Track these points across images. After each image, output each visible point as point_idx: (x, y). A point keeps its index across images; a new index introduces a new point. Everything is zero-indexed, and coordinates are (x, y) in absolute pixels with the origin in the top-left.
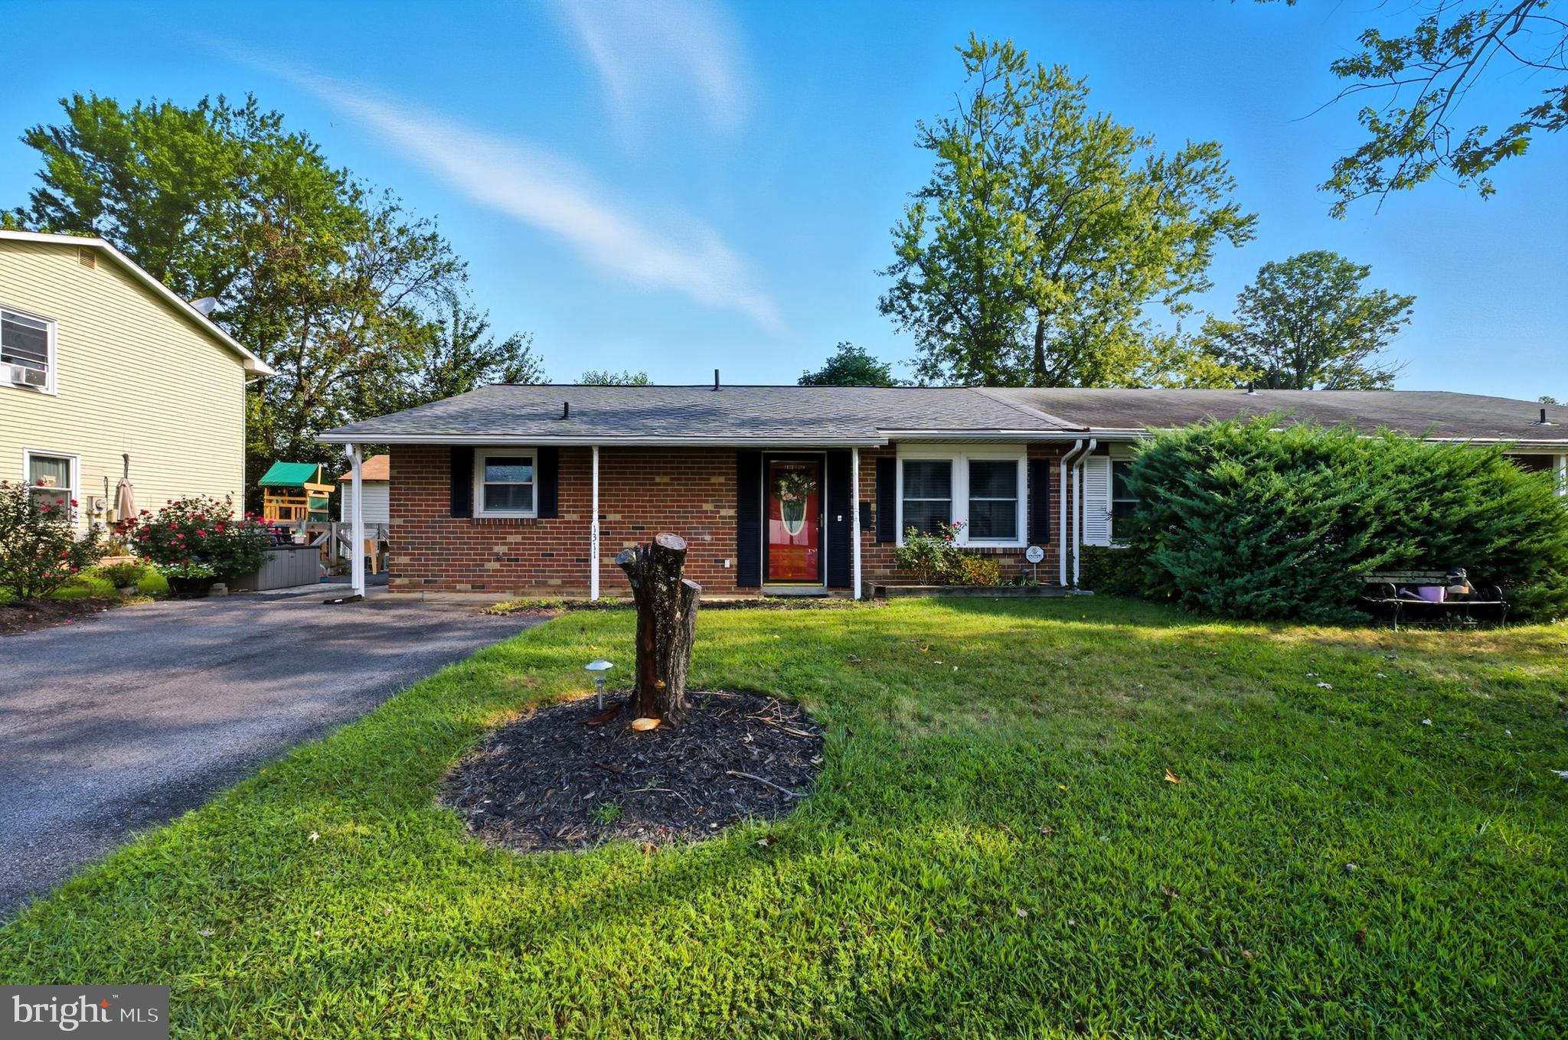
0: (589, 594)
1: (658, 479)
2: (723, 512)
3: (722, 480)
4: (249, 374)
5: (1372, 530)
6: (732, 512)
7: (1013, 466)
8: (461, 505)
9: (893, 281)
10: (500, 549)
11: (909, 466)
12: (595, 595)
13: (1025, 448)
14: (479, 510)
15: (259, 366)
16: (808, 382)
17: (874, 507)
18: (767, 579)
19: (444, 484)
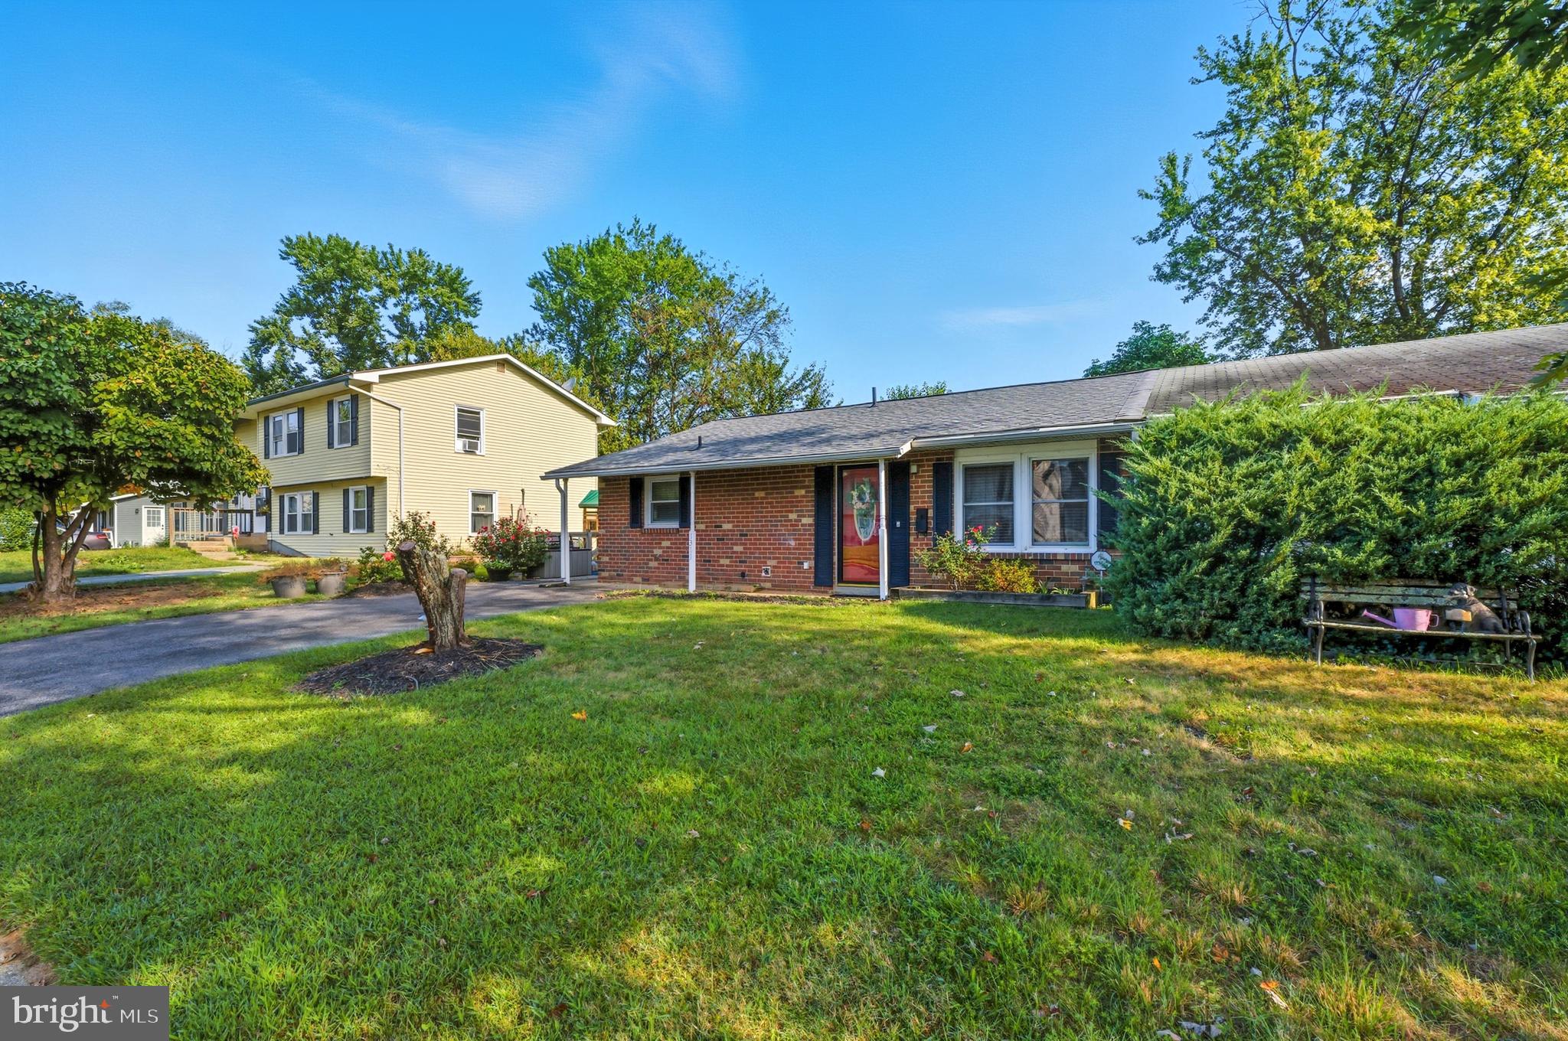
0: (686, 586)
1: (757, 494)
2: (805, 521)
3: (803, 492)
4: (600, 427)
5: (1301, 532)
6: (808, 520)
7: (1084, 462)
8: (636, 520)
10: (658, 552)
11: (969, 471)
12: (692, 588)
13: (1094, 443)
14: (648, 523)
15: (605, 420)
17: (931, 513)
18: (841, 580)
19: (626, 503)
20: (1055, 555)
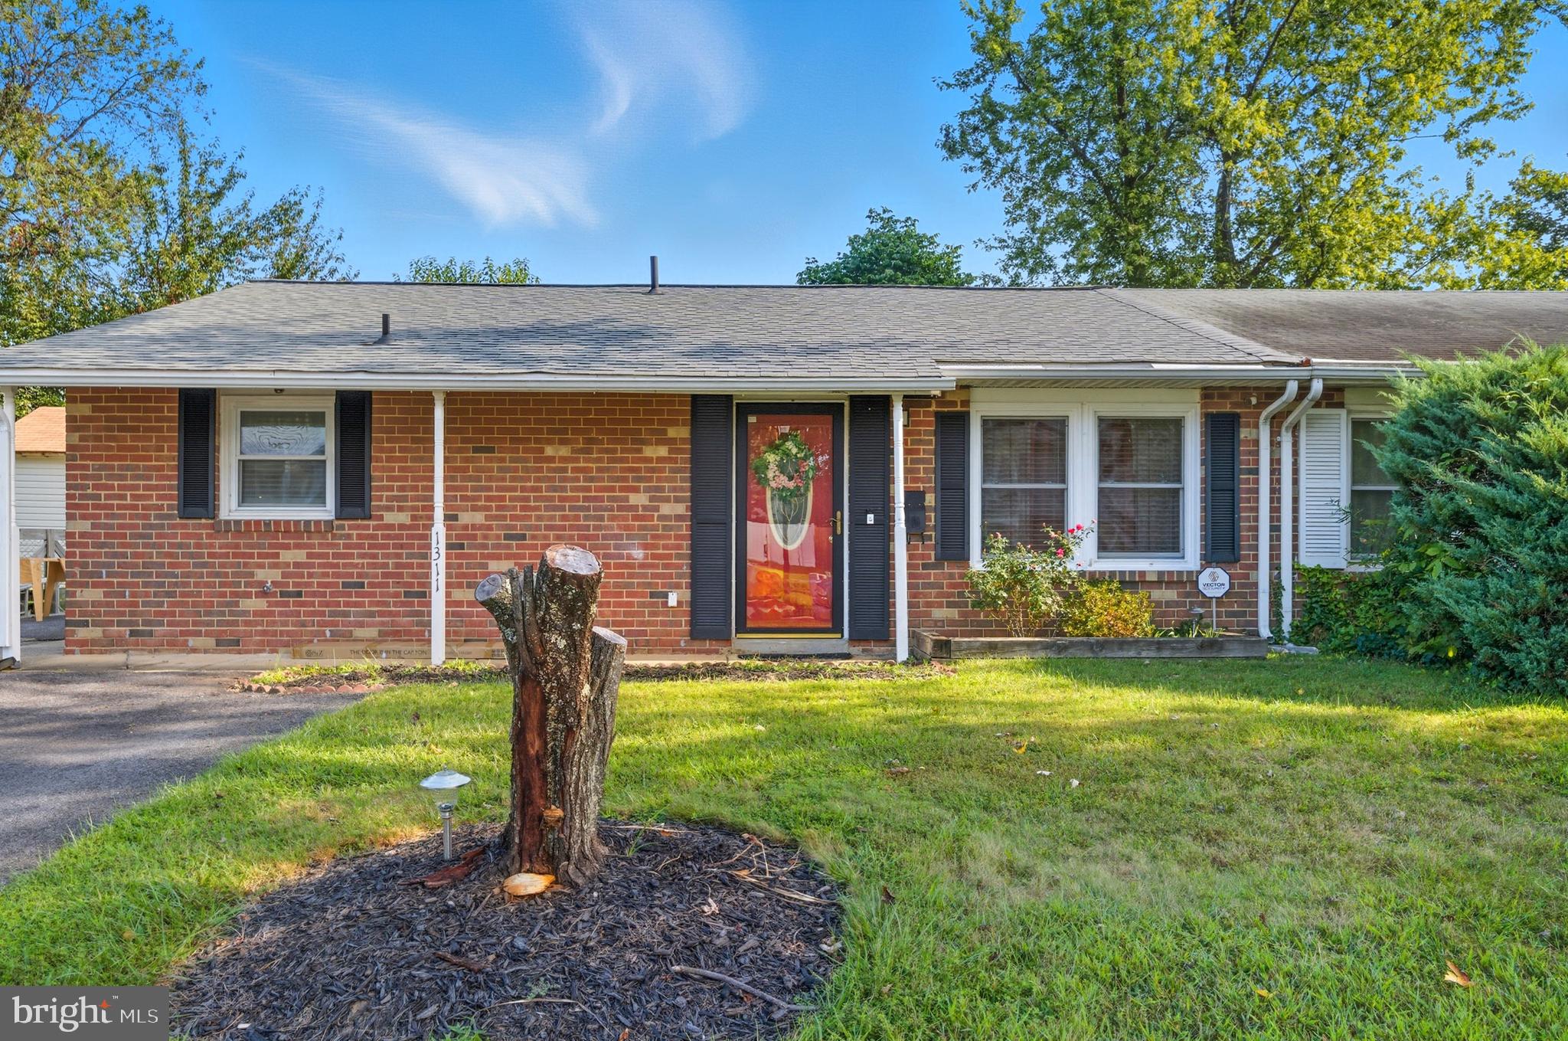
0: (427, 655)
1: (549, 451)
2: (666, 509)
3: (663, 451)
7: (1175, 426)
8: (198, 497)
9: (965, 100)
10: (268, 575)
12: (438, 655)
13: (1197, 395)
14: (230, 505)
16: (815, 278)
17: (930, 500)
18: (742, 628)
19: (168, 458)
20: (1142, 573)
